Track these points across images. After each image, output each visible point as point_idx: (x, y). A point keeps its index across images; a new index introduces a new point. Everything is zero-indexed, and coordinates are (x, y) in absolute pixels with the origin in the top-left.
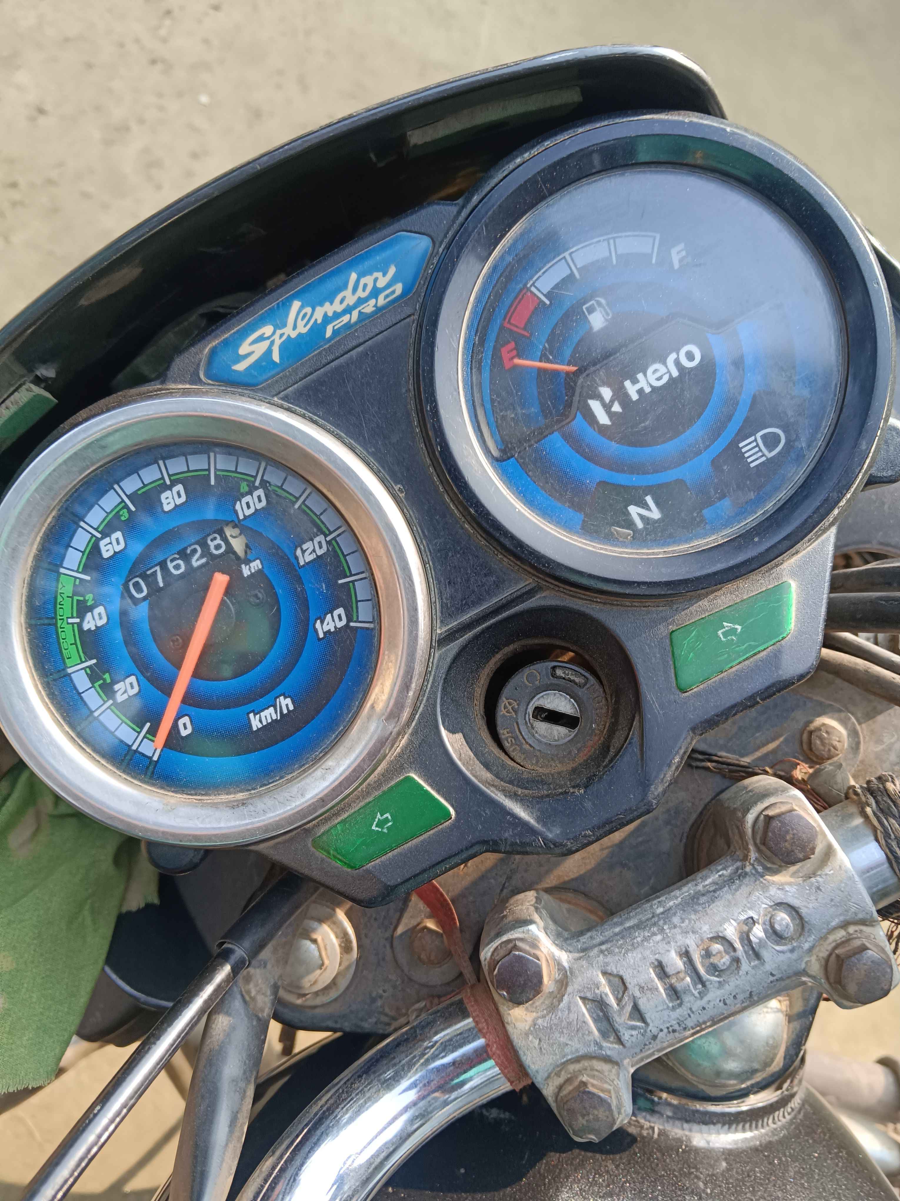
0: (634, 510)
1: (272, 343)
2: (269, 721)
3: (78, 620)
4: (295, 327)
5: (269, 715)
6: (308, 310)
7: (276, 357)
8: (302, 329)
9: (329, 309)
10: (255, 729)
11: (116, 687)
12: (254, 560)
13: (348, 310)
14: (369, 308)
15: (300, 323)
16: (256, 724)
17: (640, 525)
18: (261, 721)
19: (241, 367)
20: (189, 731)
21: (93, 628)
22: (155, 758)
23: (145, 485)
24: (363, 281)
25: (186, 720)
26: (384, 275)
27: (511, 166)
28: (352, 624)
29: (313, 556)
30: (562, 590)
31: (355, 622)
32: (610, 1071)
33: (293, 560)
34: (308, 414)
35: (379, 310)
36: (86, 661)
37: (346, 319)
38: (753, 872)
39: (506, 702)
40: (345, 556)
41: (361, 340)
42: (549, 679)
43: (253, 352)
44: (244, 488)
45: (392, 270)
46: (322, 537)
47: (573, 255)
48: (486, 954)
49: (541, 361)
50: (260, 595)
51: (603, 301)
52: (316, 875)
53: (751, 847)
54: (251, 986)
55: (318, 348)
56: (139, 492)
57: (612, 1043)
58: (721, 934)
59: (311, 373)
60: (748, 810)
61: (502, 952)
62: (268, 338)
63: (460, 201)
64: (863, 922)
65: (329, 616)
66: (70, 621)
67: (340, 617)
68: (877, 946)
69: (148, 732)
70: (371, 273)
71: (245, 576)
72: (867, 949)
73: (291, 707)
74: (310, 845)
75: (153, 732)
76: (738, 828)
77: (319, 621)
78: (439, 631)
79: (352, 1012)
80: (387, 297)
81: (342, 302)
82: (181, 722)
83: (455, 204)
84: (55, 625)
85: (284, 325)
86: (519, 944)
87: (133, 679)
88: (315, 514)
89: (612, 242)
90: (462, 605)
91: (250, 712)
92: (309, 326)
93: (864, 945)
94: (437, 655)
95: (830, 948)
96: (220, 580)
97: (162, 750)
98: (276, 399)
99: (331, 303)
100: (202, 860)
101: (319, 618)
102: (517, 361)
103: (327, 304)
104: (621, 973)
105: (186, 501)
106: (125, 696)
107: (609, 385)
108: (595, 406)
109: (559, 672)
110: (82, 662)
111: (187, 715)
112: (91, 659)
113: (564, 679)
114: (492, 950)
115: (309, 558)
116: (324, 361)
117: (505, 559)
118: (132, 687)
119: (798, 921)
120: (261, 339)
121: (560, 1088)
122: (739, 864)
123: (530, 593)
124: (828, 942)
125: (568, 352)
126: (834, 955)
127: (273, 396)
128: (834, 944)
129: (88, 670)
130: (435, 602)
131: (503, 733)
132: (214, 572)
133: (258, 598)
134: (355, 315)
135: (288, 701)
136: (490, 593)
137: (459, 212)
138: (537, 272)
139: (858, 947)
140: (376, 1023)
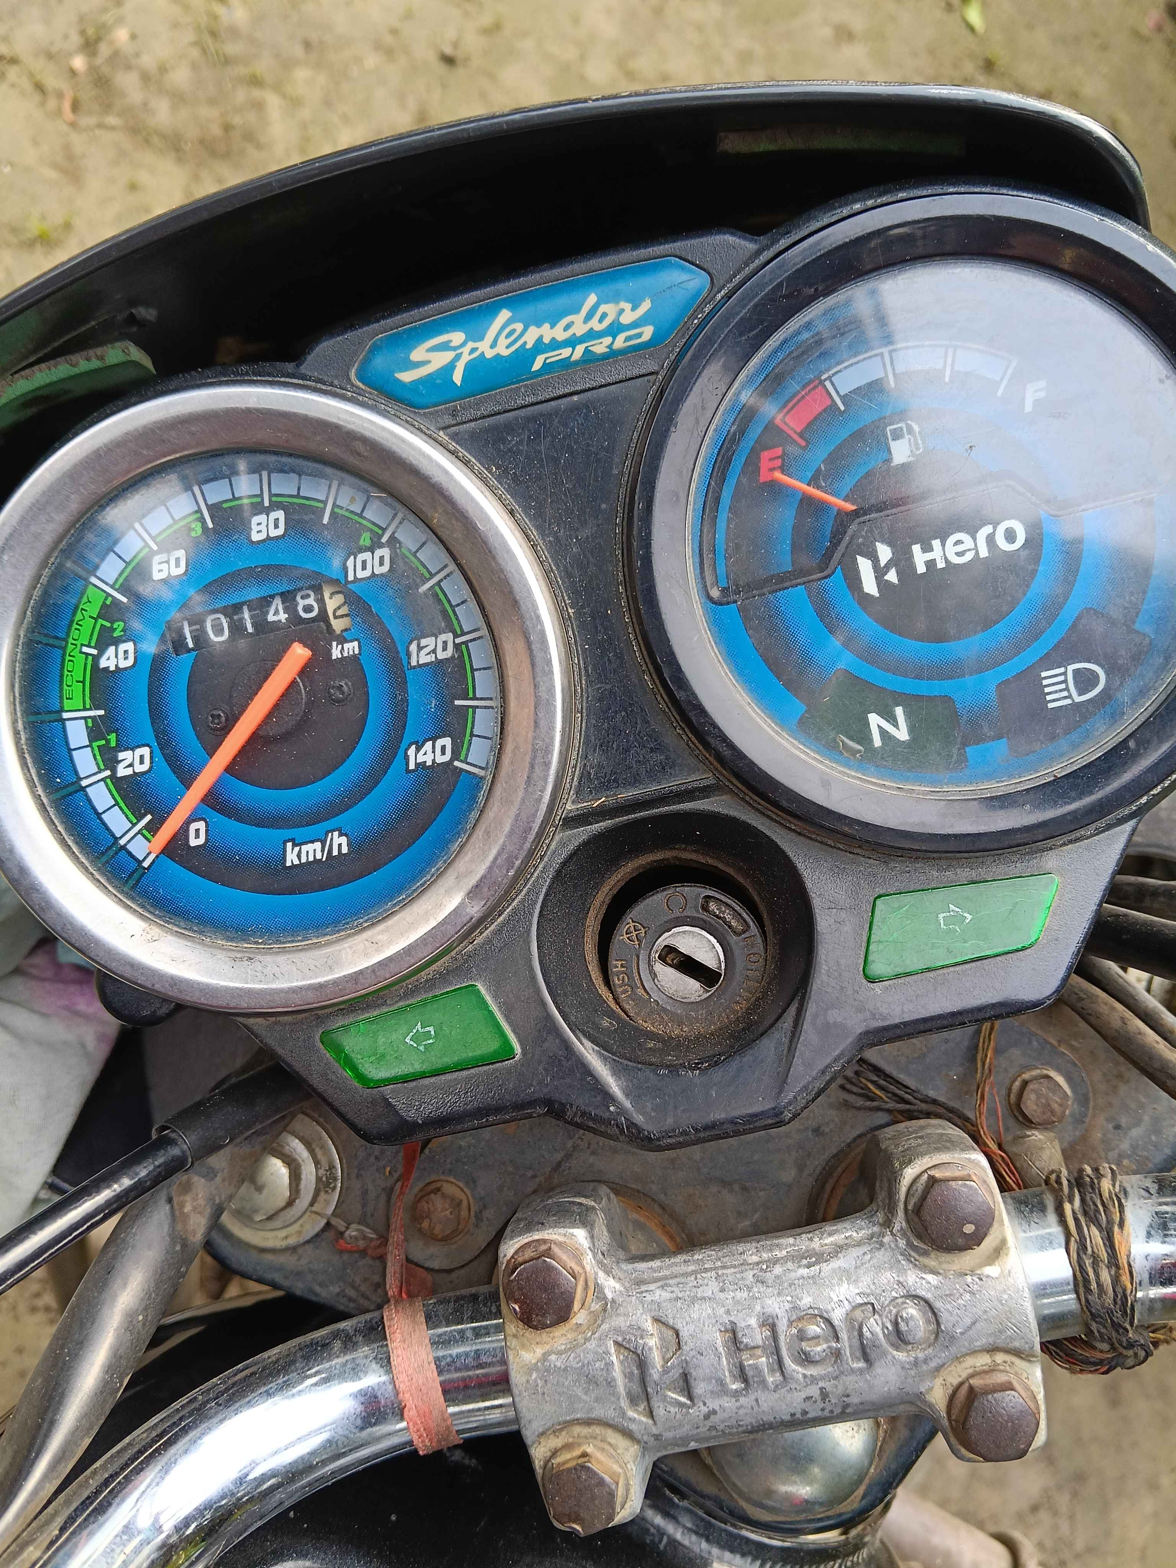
0: (874, 720)
1: (458, 357)
2: (311, 859)
3: (95, 652)
4: (493, 345)
5: (312, 851)
6: (519, 327)
7: (457, 377)
8: (503, 350)
9: (547, 332)
10: (288, 864)
11: (121, 756)
12: (352, 641)
13: (572, 342)
14: (600, 347)
15: (503, 342)
16: (291, 858)
17: (877, 742)
18: (299, 856)
19: (407, 377)
20: (201, 841)
21: (112, 668)
22: (146, 864)
23: (235, 498)
24: (603, 308)
25: (201, 825)
26: (633, 309)
27: (845, 212)
28: (456, 763)
29: (431, 658)
30: (747, 798)
31: (461, 761)
32: (627, 1449)
33: (403, 655)
34: (478, 466)
35: (612, 355)
36: (90, 709)
37: (566, 352)
38: (893, 1245)
39: (632, 924)
40: (473, 670)
41: (578, 388)
42: (698, 911)
43: (429, 362)
44: (365, 540)
45: (646, 305)
46: (451, 635)
47: (894, 354)
48: (509, 1249)
49: (809, 485)
50: (345, 688)
51: (916, 428)
52: (315, 1080)
53: (901, 1213)
54: (188, 1198)
55: (518, 382)
56: (225, 505)
57: (639, 1413)
58: (825, 1315)
59: (499, 413)
60: (910, 1161)
61: (529, 1254)
62: (455, 349)
63: (764, 240)
64: (1017, 1353)
65: (429, 744)
66: (85, 649)
67: (443, 748)
68: (1027, 1389)
69: (147, 827)
70: (617, 302)
71: (334, 657)
72: (1013, 1389)
73: (345, 850)
74: (317, 1038)
75: (153, 828)
76: (889, 1181)
77: (413, 747)
78: (569, 806)
79: (310, 1271)
80: (628, 339)
81: (566, 328)
82: (193, 827)
83: (756, 241)
84: (64, 649)
85: (481, 338)
86: (556, 1250)
87: (146, 751)
88: (449, 601)
89: (951, 351)
90: (609, 781)
91: (289, 841)
92: (513, 349)
93: (1010, 1383)
94: (557, 838)
95: (964, 1375)
96: (299, 653)
97: (157, 857)
98: (441, 433)
99: (552, 328)
100: (170, 1015)
101: (416, 743)
102: (778, 475)
103: (547, 326)
104: (679, 1326)
105: (283, 536)
106: (129, 771)
107: (890, 544)
108: (864, 565)
109: (713, 906)
110: (85, 709)
111: (204, 819)
112: (97, 708)
113: (718, 917)
114: (517, 1246)
115: (425, 659)
116: (520, 402)
117: (684, 737)
118: (142, 762)
119: (933, 1327)
120: (445, 347)
121: (555, 1453)
122: (876, 1229)
123: (705, 792)
124: (964, 1365)
125: (848, 483)
126: (966, 1385)
127: (439, 429)
128: (971, 1371)
129: (90, 721)
130: (575, 767)
131: (616, 966)
132: (293, 641)
133: (343, 693)
134: (579, 350)
135: (344, 840)
136: (652, 775)
137: (759, 253)
138: (838, 364)
139: (1002, 1384)
140: (338, 1294)
